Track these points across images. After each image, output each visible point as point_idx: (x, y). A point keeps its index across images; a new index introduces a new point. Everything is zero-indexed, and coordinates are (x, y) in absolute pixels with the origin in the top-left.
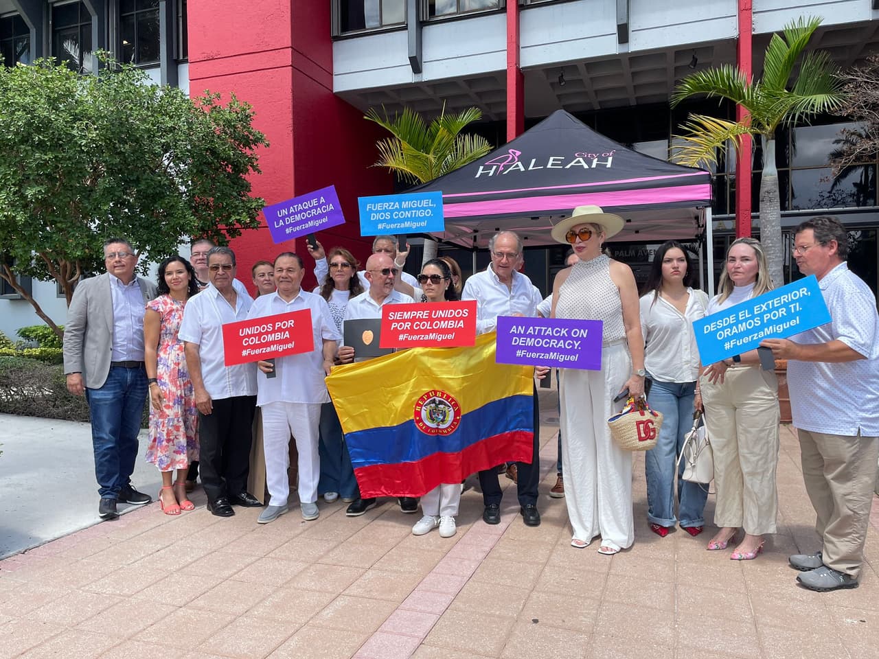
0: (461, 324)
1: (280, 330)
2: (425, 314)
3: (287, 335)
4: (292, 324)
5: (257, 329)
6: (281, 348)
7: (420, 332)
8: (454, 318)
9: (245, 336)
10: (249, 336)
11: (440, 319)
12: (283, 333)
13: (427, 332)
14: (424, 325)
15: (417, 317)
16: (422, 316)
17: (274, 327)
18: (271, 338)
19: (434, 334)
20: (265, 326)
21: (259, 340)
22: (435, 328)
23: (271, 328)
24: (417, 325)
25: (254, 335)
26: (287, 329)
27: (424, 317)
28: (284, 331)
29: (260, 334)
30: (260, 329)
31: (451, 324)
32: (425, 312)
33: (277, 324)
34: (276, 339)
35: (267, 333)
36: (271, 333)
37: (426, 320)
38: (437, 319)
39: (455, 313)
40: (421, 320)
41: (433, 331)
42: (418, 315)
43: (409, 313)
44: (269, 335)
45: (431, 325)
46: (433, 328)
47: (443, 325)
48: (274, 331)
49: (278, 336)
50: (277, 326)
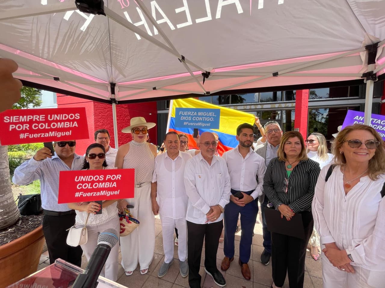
0: (76, 124)
1: (109, 180)
2: (41, 118)
3: (115, 185)
4: (119, 178)
5: (91, 178)
6: (109, 194)
7: (39, 131)
8: (68, 120)
9: (79, 182)
10: (83, 182)
11: (57, 121)
12: (111, 183)
13: (45, 131)
14: (42, 126)
15: (34, 120)
16: (39, 119)
17: (105, 178)
18: (101, 185)
19: (53, 132)
20: (98, 176)
21: (92, 186)
22: (53, 127)
23: (103, 179)
24: (36, 126)
25: (88, 182)
26: (115, 181)
27: (41, 120)
28: (113, 182)
29: (92, 182)
30: (94, 178)
31: (67, 125)
32: (41, 116)
33: (108, 176)
34: (105, 187)
35: (99, 182)
36: (102, 182)
37: (45, 122)
38: (53, 121)
39: (68, 117)
40: (38, 122)
41: (52, 130)
42: (34, 118)
43: (25, 117)
45: (49, 126)
46: (51, 128)
47: (60, 125)
48: (104, 181)
49: (107, 185)
50: (107, 178)
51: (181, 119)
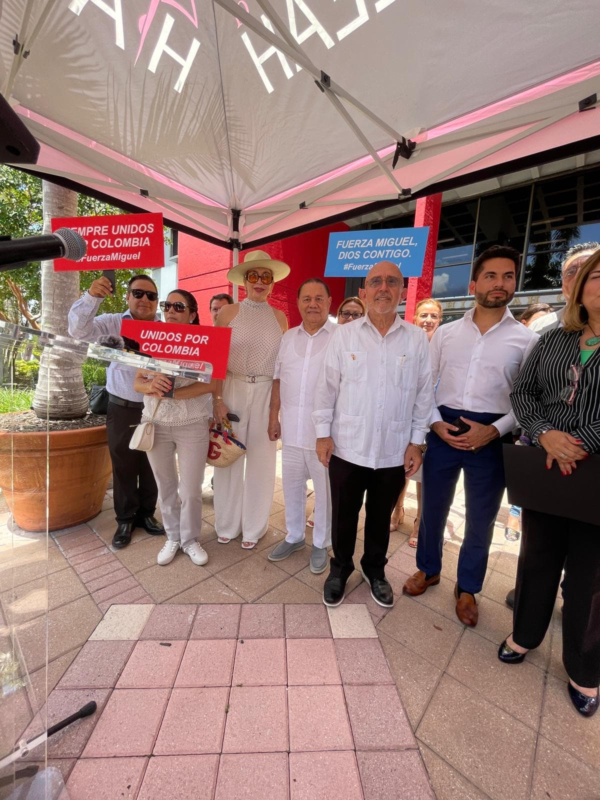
0: (147, 242)
1: (190, 344)
2: (103, 230)
3: (197, 352)
4: (205, 341)
5: (163, 335)
7: (99, 252)
8: (138, 235)
9: (146, 340)
10: (151, 341)
11: (123, 236)
12: (192, 348)
13: (108, 251)
14: (103, 244)
15: (95, 234)
16: (101, 232)
17: (183, 338)
18: (176, 350)
19: (117, 254)
20: (173, 334)
21: (162, 349)
22: (117, 246)
23: (180, 339)
24: (96, 244)
25: (158, 342)
26: (198, 345)
27: (103, 234)
28: (195, 346)
29: (165, 343)
30: (167, 336)
31: (136, 242)
32: (103, 227)
33: (188, 335)
34: (182, 353)
35: (173, 343)
36: (178, 344)
37: (106, 237)
38: (118, 236)
39: (138, 229)
40: (99, 237)
41: (115, 250)
42: (95, 231)
43: (84, 228)
44: (176, 347)
45: (112, 243)
46: (115, 247)
47: (126, 243)
48: (182, 343)
49: (186, 350)
50: (187, 339)
51: (339, 258)
